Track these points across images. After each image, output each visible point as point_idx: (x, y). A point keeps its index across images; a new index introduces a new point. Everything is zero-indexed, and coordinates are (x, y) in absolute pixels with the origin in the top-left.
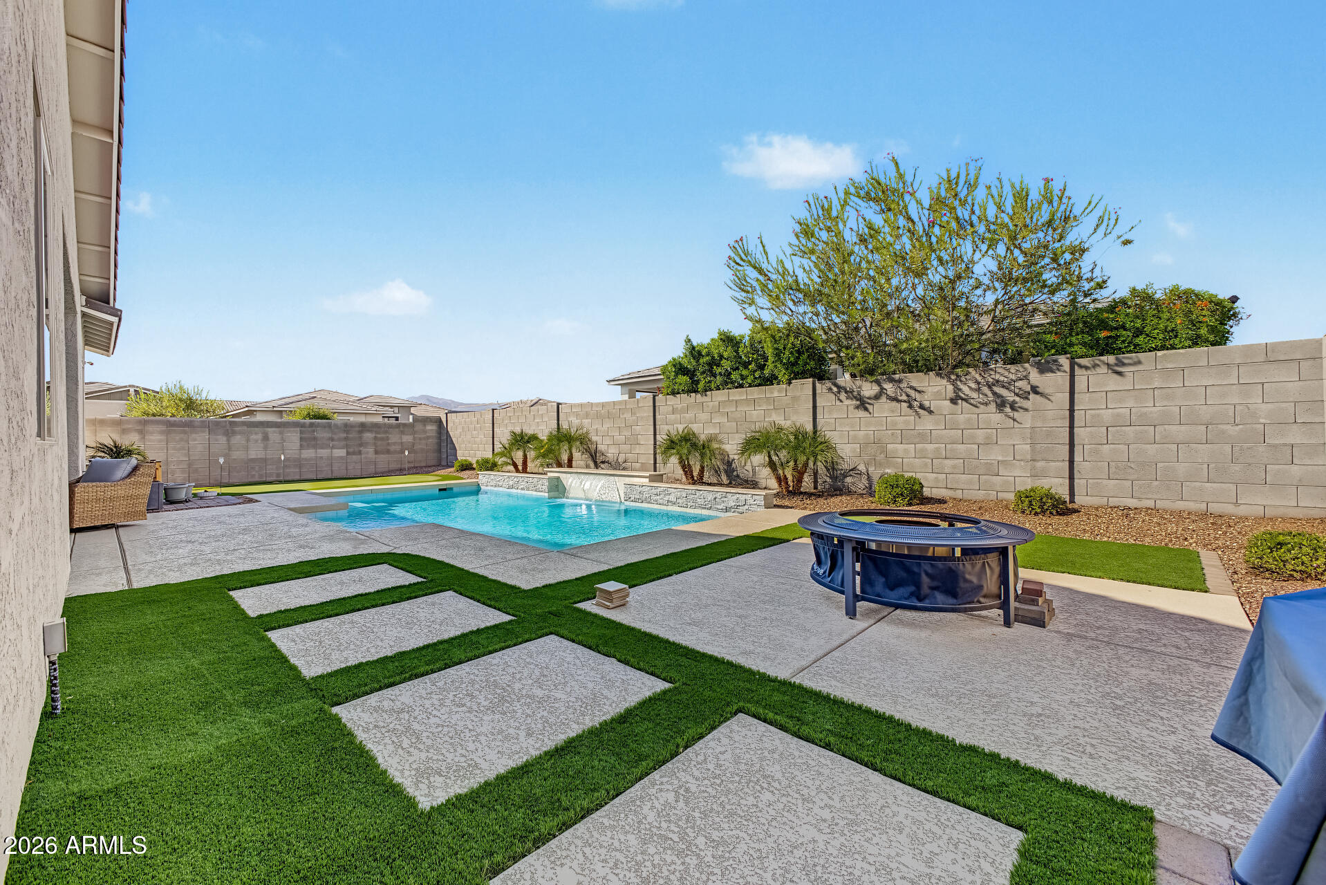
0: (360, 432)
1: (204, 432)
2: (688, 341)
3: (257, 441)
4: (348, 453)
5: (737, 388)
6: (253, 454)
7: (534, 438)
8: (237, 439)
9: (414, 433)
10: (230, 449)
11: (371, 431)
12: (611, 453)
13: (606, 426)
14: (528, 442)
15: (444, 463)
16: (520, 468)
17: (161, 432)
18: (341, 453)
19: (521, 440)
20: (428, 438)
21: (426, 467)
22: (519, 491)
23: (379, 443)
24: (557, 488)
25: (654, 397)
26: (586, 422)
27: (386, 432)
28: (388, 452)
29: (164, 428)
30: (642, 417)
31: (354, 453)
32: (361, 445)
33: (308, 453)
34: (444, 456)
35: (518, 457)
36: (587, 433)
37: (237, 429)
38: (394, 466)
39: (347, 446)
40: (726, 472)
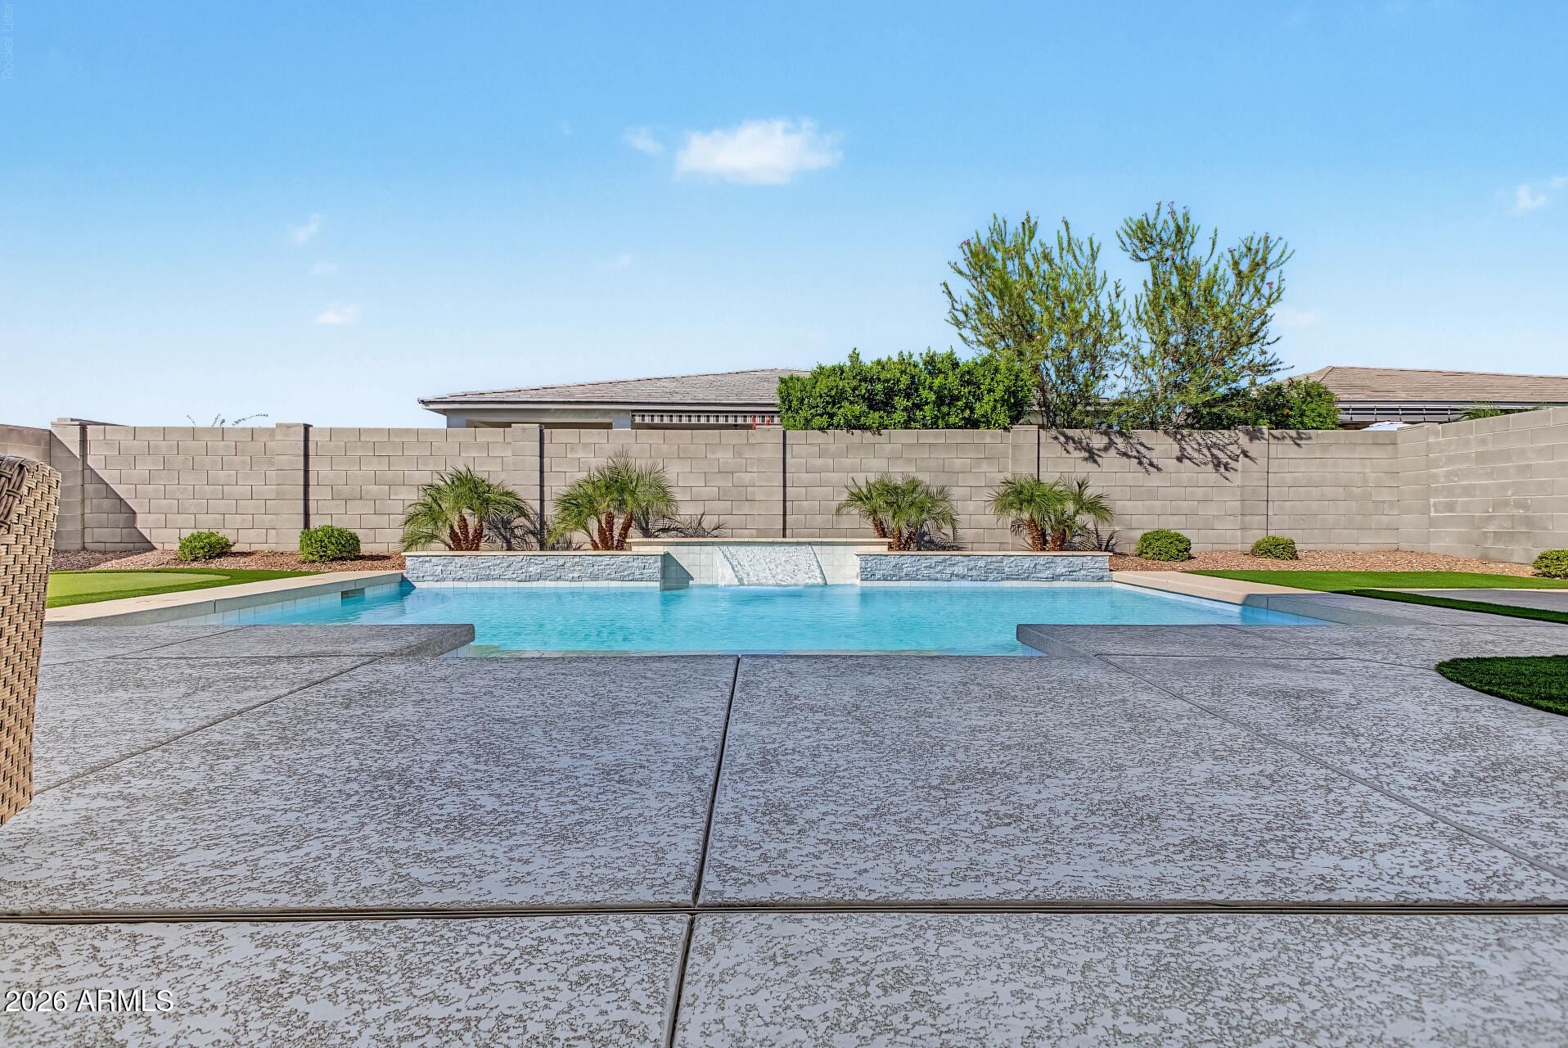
25: (783, 431)
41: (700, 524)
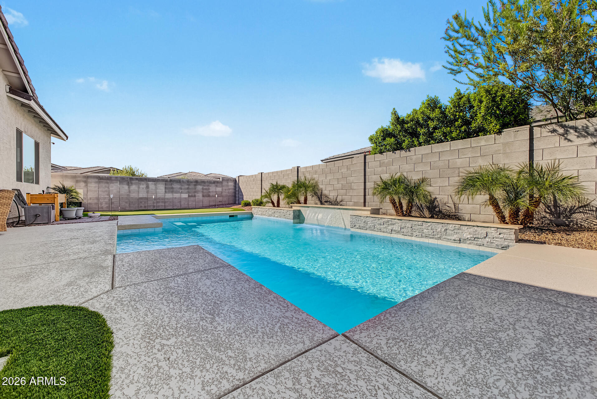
0: (195, 185)
1: (117, 183)
2: (395, 113)
3: (143, 188)
4: (189, 196)
5: (438, 143)
6: (141, 195)
7: (283, 187)
8: (134, 187)
9: (222, 186)
10: (129, 192)
11: (201, 185)
12: (332, 196)
13: (328, 178)
14: (280, 189)
15: (237, 202)
16: (276, 205)
17: (96, 182)
18: (185, 196)
19: (277, 189)
20: (229, 189)
21: (228, 204)
22: (275, 218)
23: (205, 191)
24: (298, 217)
25: (365, 156)
26: (315, 176)
27: (208, 186)
28: (209, 196)
29: (97, 180)
30: (355, 171)
31: (192, 196)
32: (195, 192)
33: (169, 196)
34: (237, 199)
35: (275, 198)
36: (316, 182)
37: (133, 182)
38: (212, 203)
39: (188, 192)
40: (428, 208)
41: (336, 200)
